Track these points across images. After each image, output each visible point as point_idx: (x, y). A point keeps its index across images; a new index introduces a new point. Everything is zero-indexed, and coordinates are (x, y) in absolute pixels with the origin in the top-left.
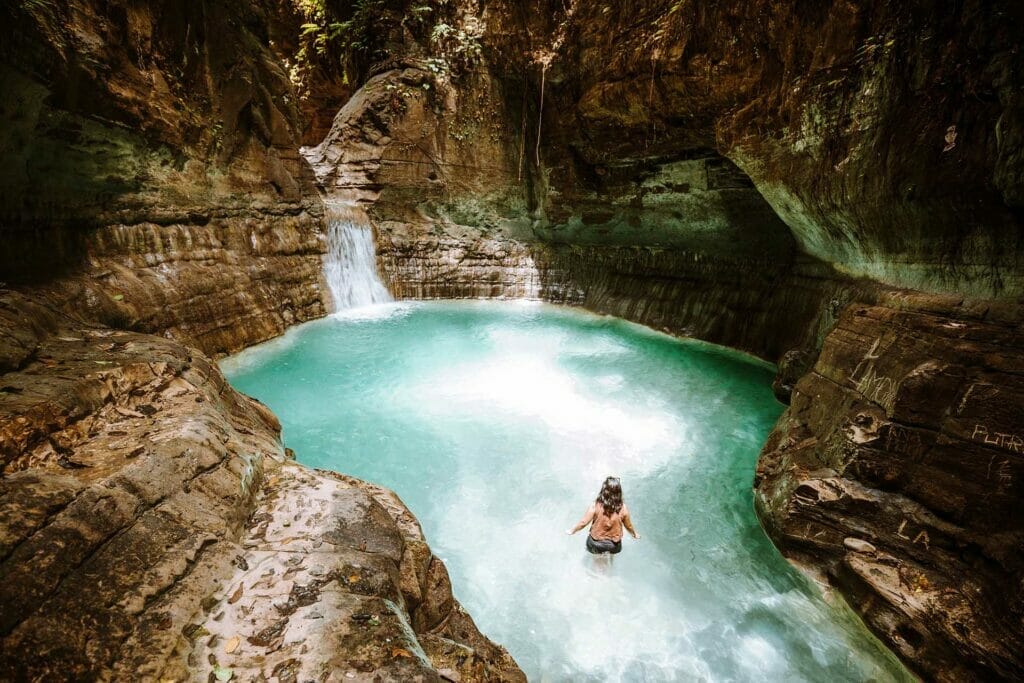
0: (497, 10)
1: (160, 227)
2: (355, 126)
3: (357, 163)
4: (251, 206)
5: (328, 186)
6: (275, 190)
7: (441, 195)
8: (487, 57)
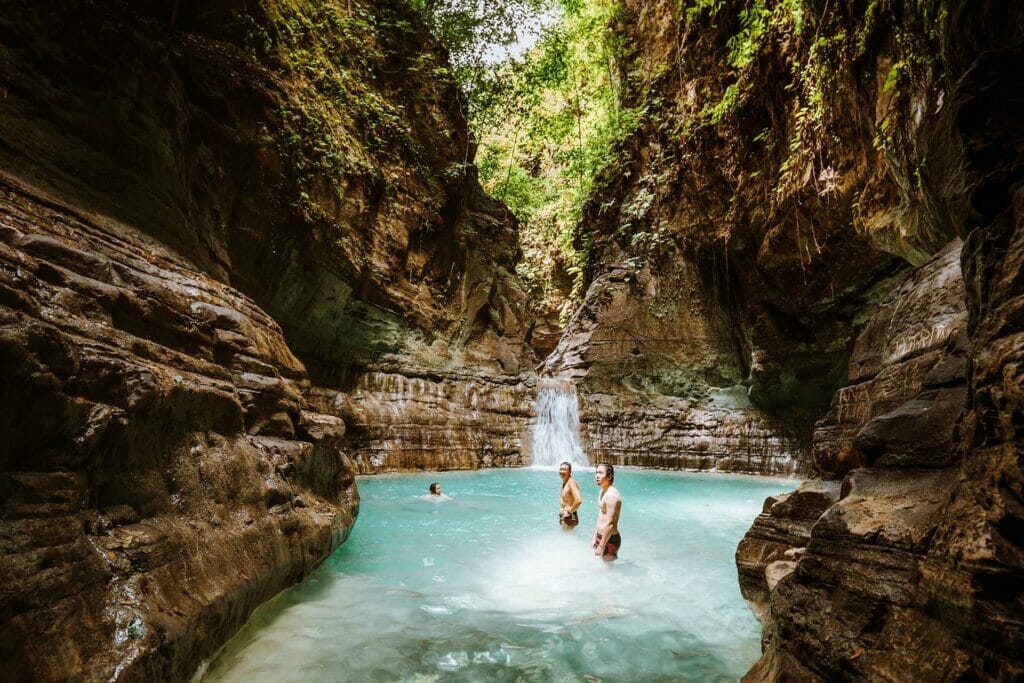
0: (684, 210)
1: (405, 378)
2: (577, 322)
3: (575, 349)
4: (478, 374)
5: (554, 370)
6: (500, 366)
7: (645, 367)
8: (681, 247)
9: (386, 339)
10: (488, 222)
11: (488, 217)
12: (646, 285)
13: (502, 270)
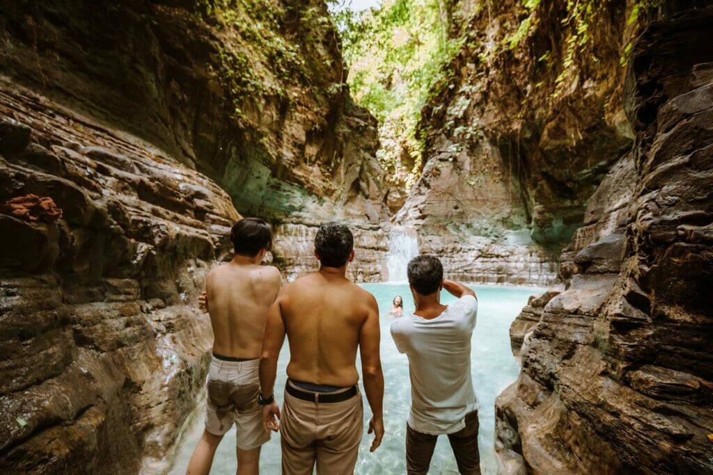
0: (490, 111)
1: (307, 227)
2: (417, 188)
3: (416, 206)
4: (352, 224)
5: (402, 221)
6: (367, 218)
7: (462, 218)
8: (487, 136)
9: (294, 202)
10: (358, 123)
11: (357, 120)
12: (463, 163)
13: (367, 155)
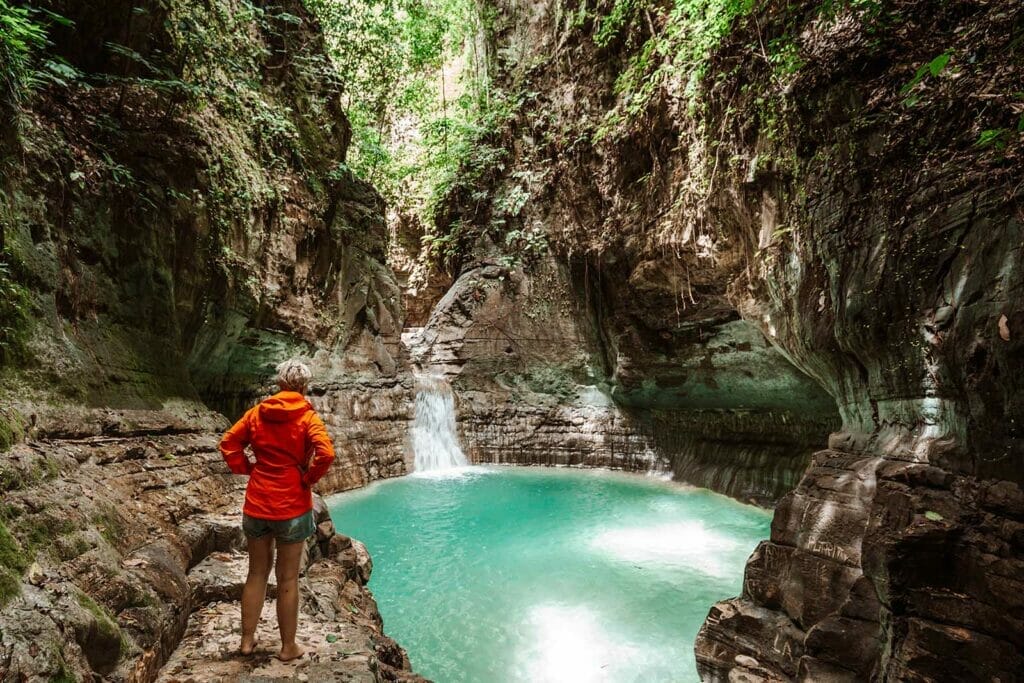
0: (558, 214)
2: (447, 314)
3: (447, 343)
4: (357, 381)
5: (424, 362)
6: (377, 369)
7: (518, 366)
8: (553, 249)
9: (275, 360)
10: (362, 213)
11: (361, 207)
12: (519, 283)
13: (374, 262)
